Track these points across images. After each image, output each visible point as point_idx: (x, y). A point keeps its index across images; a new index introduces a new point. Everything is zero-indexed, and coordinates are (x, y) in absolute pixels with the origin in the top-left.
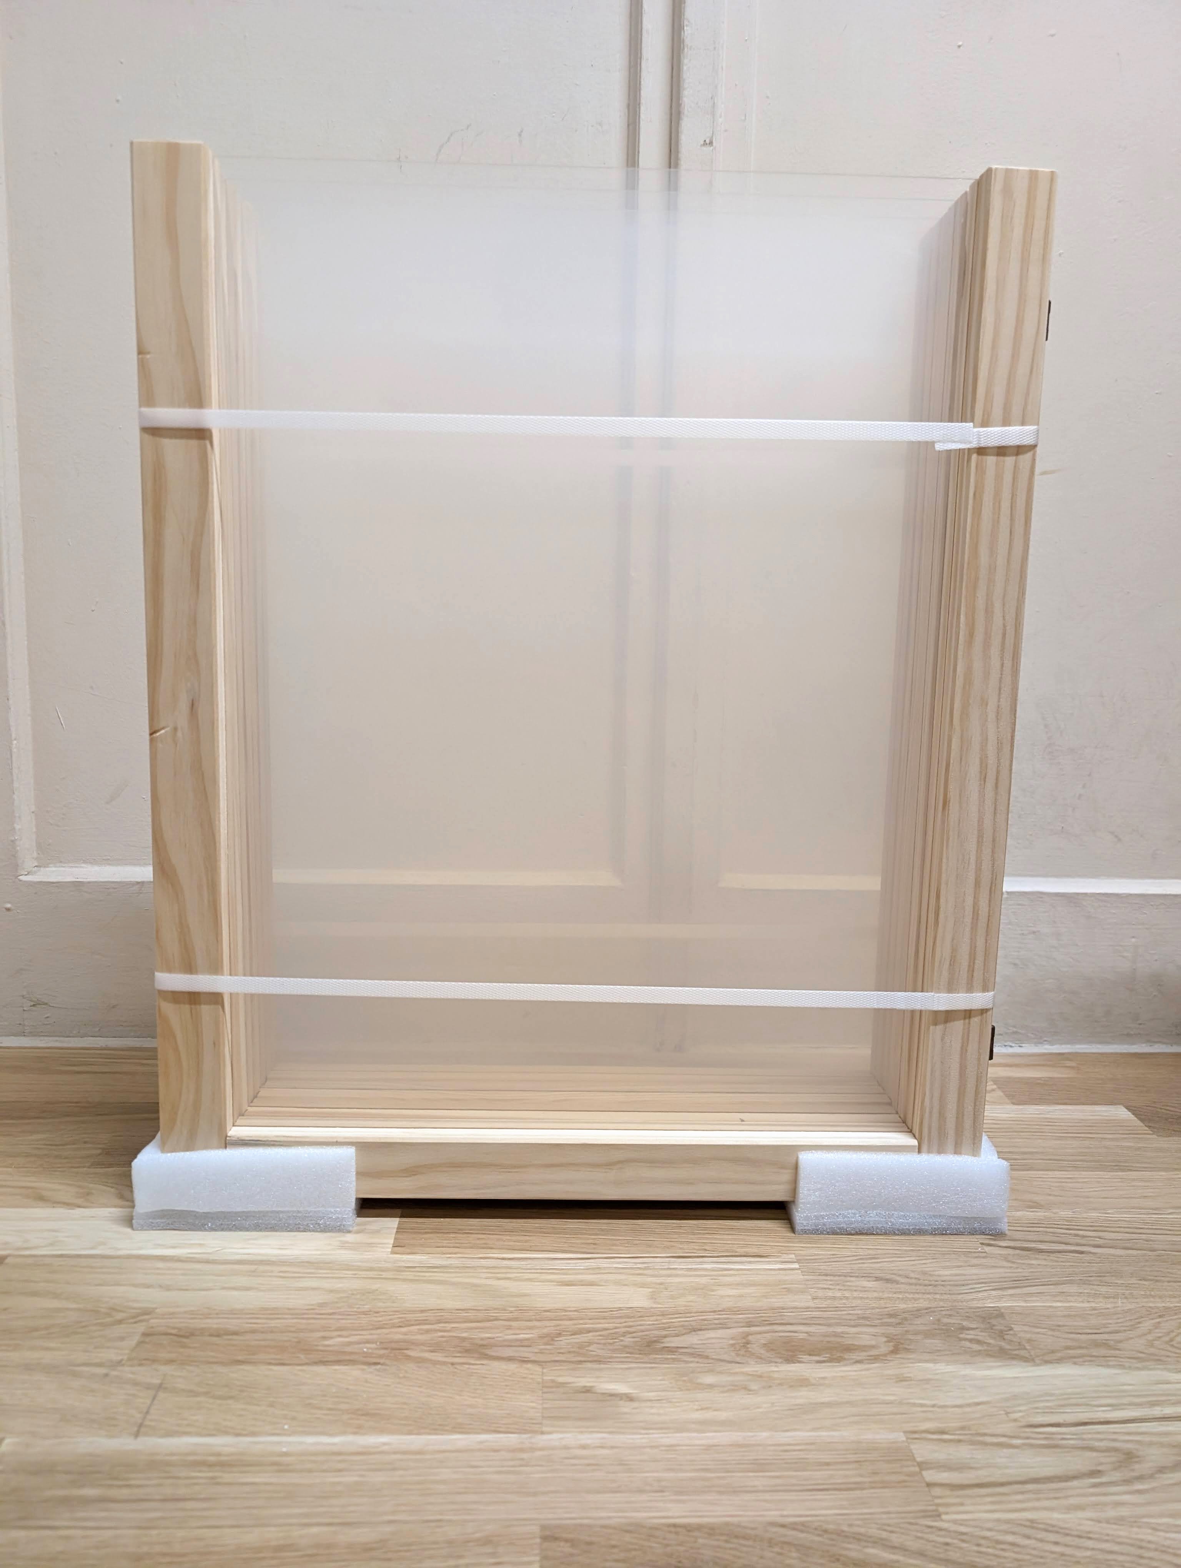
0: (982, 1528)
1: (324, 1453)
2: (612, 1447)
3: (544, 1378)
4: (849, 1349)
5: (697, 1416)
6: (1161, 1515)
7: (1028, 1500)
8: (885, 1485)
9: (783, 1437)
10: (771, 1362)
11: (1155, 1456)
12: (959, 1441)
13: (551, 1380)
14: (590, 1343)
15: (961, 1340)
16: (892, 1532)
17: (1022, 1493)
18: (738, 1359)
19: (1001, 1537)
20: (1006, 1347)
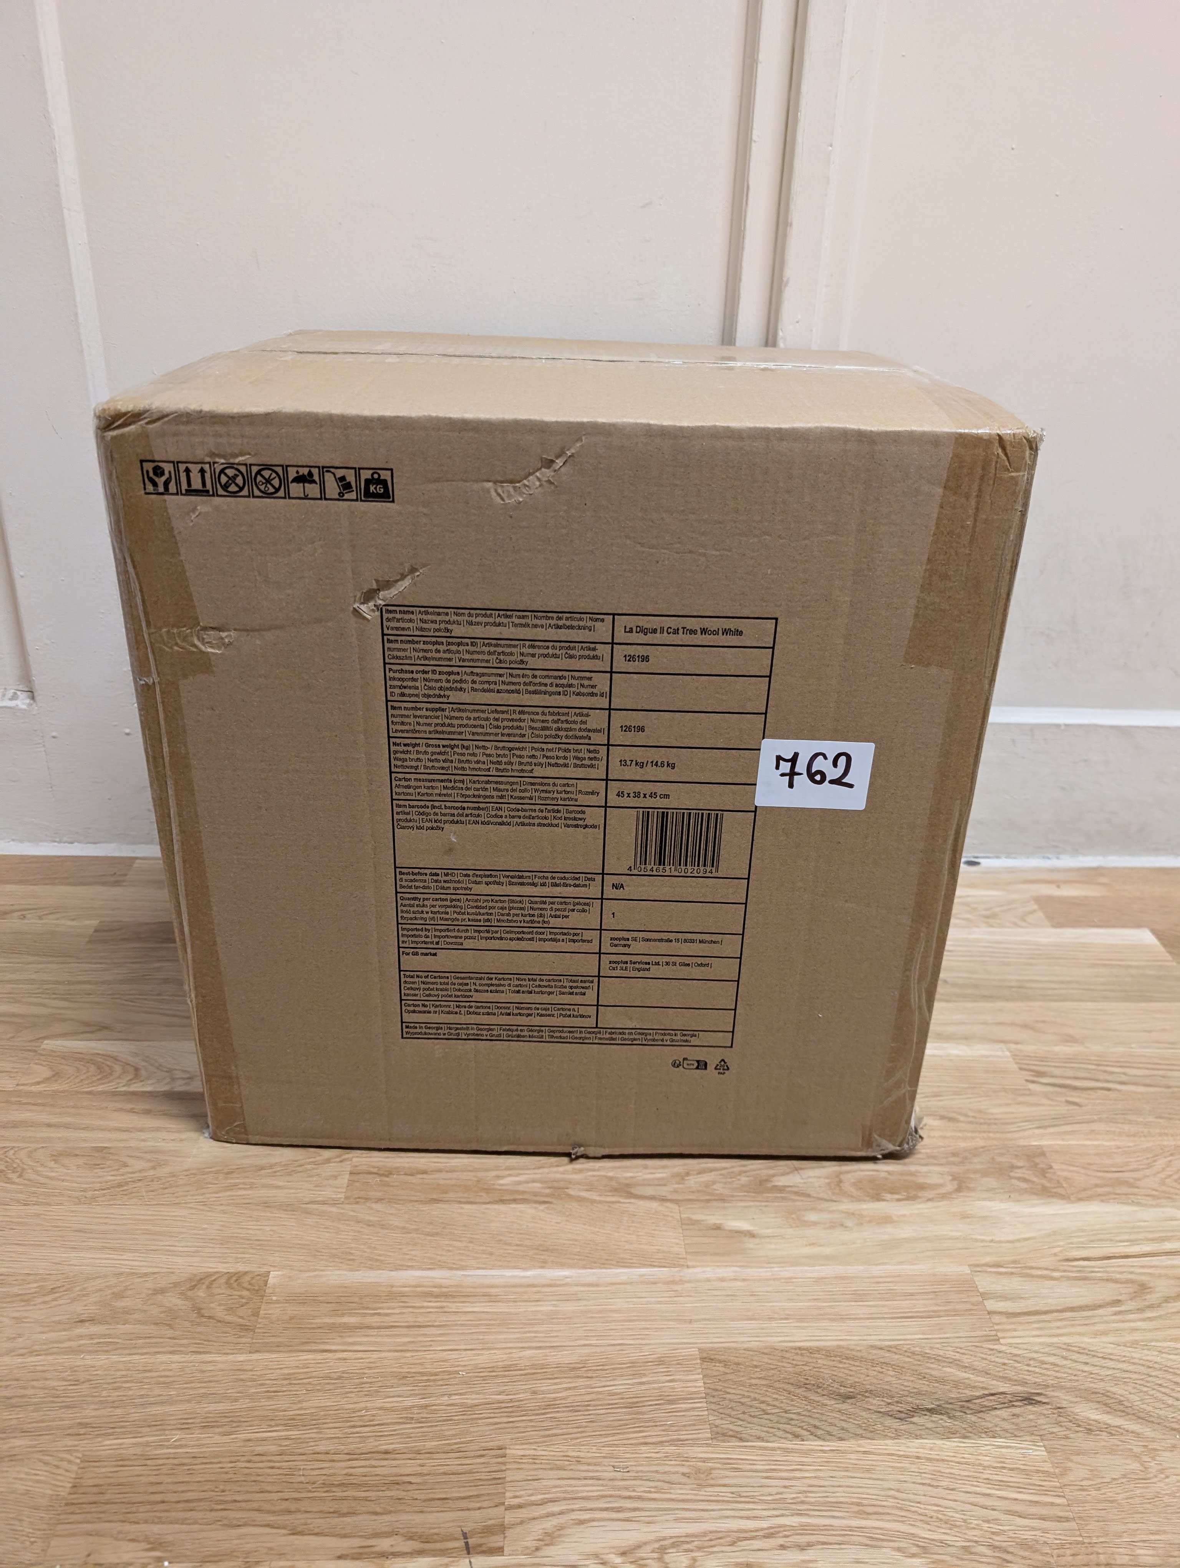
0: (1031, 1351)
1: (521, 1286)
2: (744, 1280)
3: (682, 1216)
4: (922, 1187)
5: (807, 1251)
6: (1165, 1340)
7: (1066, 1327)
8: (957, 1313)
9: (877, 1270)
10: (859, 1201)
11: (1163, 1287)
12: (1012, 1273)
13: (687, 1217)
14: (714, 1183)
15: (1011, 1178)
16: (963, 1354)
17: (1061, 1320)
18: (834, 1198)
19: (1046, 1359)
20: (1048, 1185)
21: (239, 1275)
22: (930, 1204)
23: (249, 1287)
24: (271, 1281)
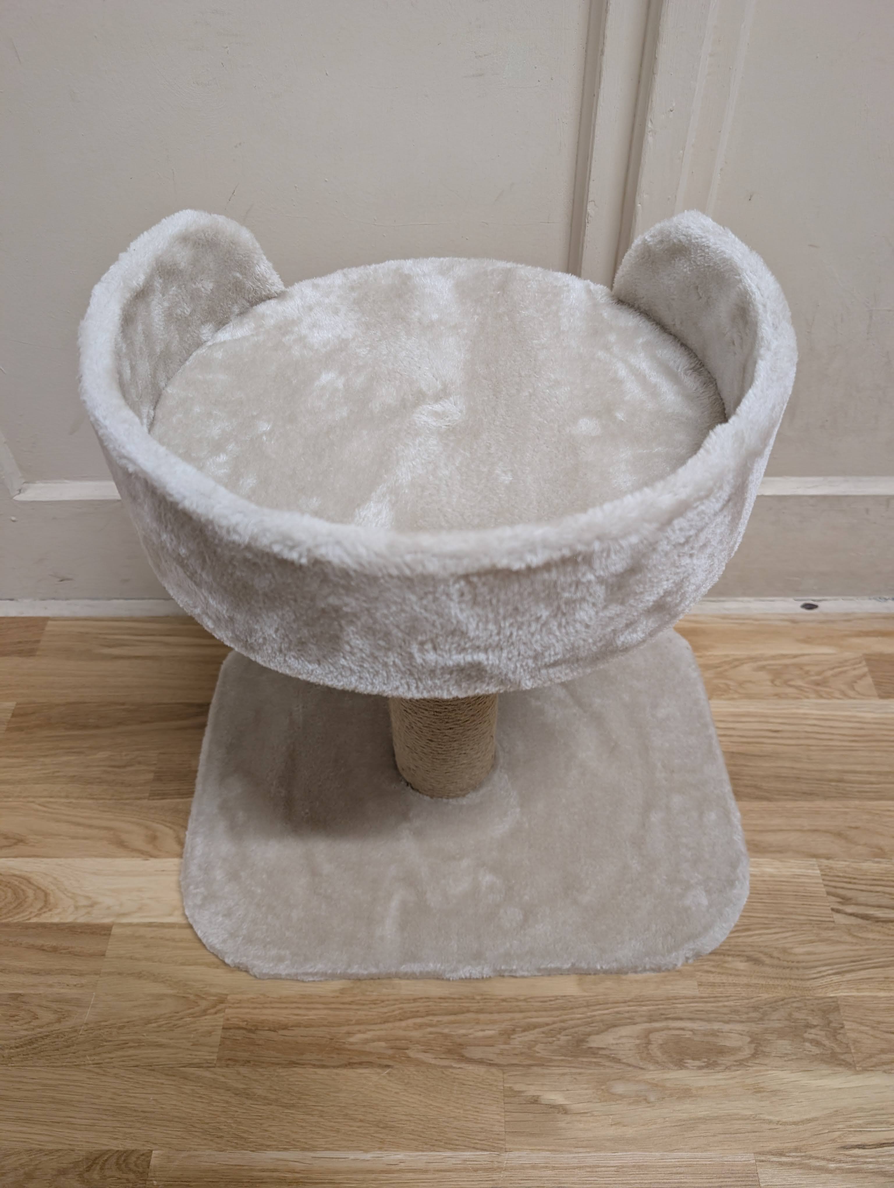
2: (554, 1168)
3: (505, 1085)
4: (722, 1051)
5: (612, 1132)
9: (671, 1158)
10: (664, 1068)
12: (792, 1164)
13: (510, 1087)
14: (536, 1042)
15: (805, 1040)
18: (641, 1064)
20: (838, 1050)
21: (128, 1154)
22: (727, 1074)
23: (135, 1168)
24: (153, 1162)
